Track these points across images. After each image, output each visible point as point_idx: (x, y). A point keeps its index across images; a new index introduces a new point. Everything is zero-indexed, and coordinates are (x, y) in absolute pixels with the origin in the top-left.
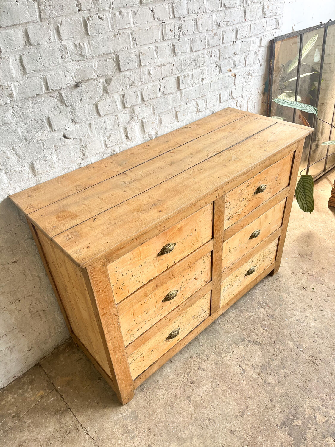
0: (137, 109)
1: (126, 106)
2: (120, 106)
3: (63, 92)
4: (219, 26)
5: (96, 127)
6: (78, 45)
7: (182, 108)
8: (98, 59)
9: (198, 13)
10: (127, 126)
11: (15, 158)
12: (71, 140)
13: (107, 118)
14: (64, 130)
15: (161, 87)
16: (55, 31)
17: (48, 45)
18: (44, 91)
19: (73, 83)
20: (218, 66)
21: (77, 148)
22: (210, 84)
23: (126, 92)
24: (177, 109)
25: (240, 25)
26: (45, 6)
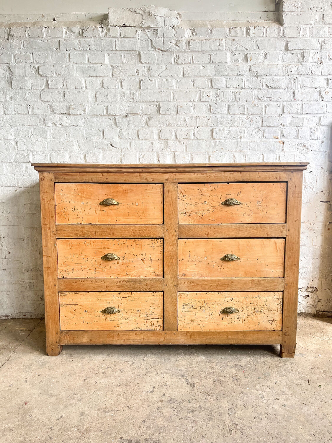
0: (170, 143)
1: (161, 138)
2: (156, 137)
3: (117, 117)
4: (261, 100)
5: (135, 145)
6: (132, 93)
7: (215, 154)
8: (145, 104)
9: (237, 88)
10: (160, 152)
11: (77, 147)
12: (115, 148)
13: (145, 142)
14: (111, 140)
15: (194, 133)
16: (120, 83)
17: (114, 90)
18: (104, 114)
19: (125, 114)
20: (261, 131)
21: (118, 155)
22: (249, 143)
23: (163, 128)
24: (210, 154)
25: (288, 103)
26: (117, 70)
